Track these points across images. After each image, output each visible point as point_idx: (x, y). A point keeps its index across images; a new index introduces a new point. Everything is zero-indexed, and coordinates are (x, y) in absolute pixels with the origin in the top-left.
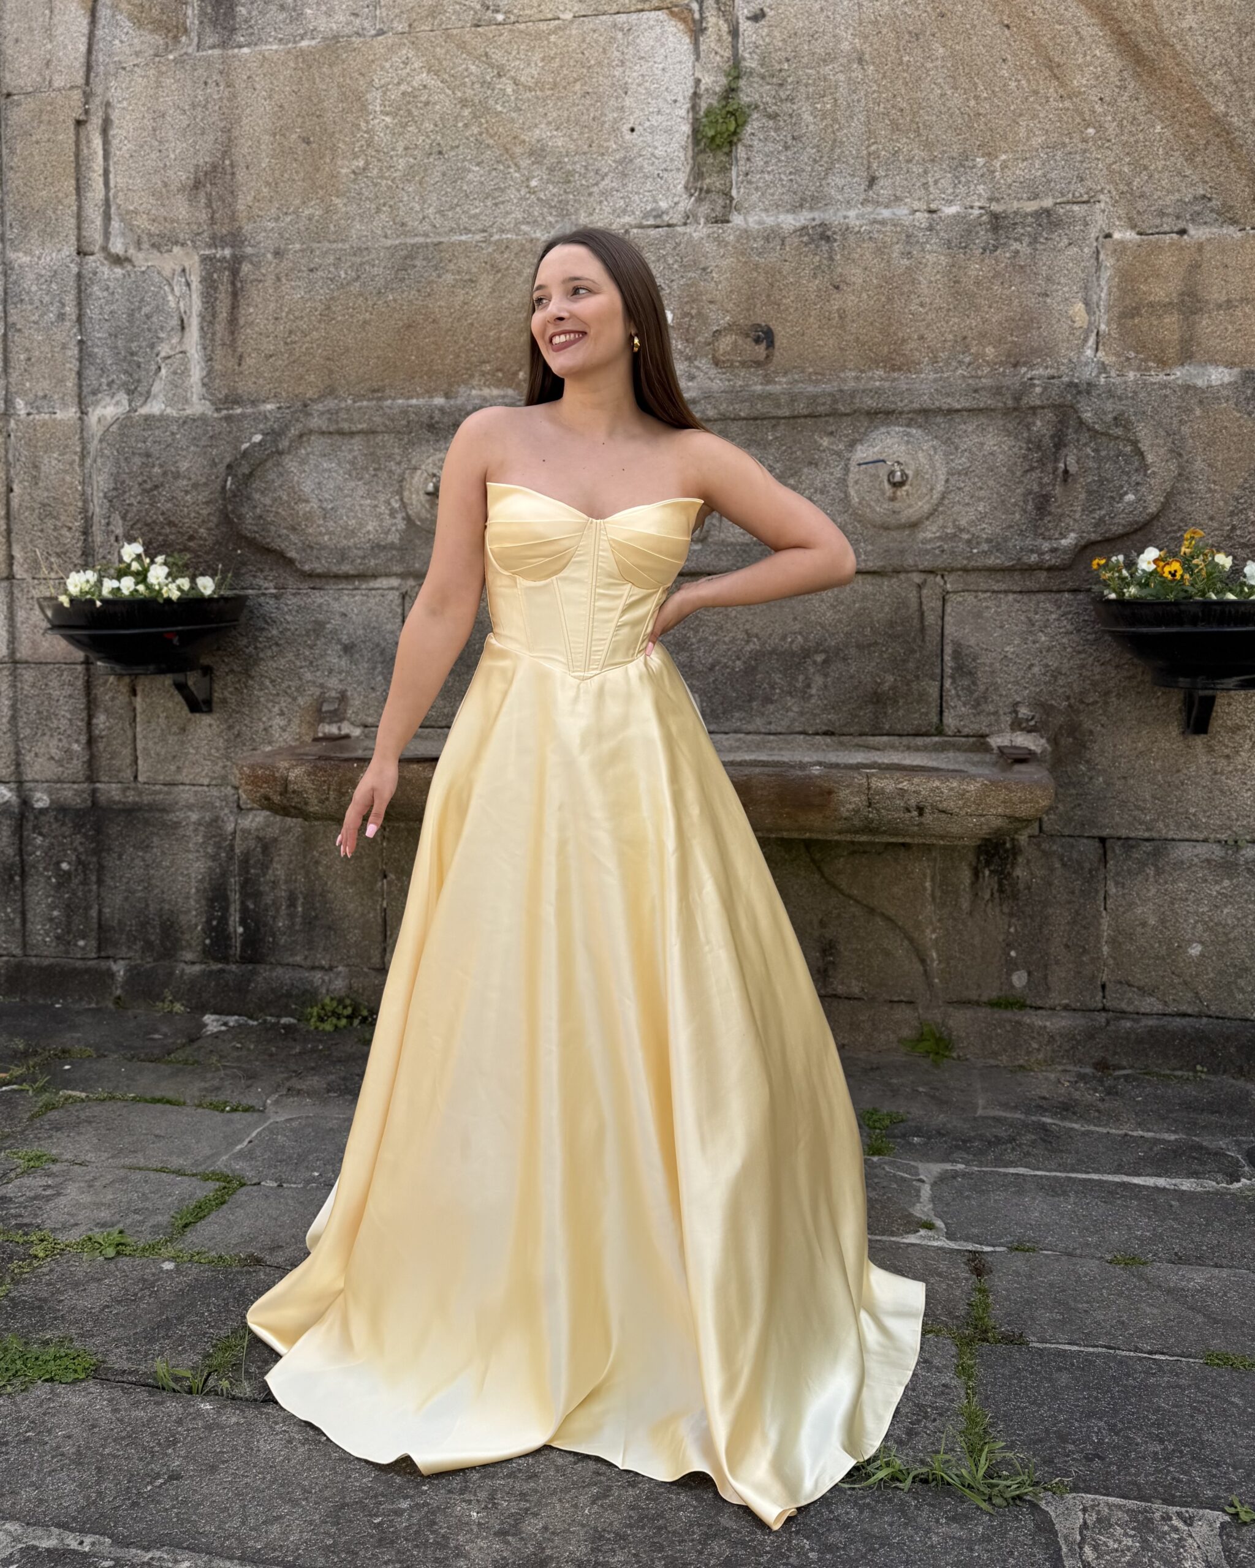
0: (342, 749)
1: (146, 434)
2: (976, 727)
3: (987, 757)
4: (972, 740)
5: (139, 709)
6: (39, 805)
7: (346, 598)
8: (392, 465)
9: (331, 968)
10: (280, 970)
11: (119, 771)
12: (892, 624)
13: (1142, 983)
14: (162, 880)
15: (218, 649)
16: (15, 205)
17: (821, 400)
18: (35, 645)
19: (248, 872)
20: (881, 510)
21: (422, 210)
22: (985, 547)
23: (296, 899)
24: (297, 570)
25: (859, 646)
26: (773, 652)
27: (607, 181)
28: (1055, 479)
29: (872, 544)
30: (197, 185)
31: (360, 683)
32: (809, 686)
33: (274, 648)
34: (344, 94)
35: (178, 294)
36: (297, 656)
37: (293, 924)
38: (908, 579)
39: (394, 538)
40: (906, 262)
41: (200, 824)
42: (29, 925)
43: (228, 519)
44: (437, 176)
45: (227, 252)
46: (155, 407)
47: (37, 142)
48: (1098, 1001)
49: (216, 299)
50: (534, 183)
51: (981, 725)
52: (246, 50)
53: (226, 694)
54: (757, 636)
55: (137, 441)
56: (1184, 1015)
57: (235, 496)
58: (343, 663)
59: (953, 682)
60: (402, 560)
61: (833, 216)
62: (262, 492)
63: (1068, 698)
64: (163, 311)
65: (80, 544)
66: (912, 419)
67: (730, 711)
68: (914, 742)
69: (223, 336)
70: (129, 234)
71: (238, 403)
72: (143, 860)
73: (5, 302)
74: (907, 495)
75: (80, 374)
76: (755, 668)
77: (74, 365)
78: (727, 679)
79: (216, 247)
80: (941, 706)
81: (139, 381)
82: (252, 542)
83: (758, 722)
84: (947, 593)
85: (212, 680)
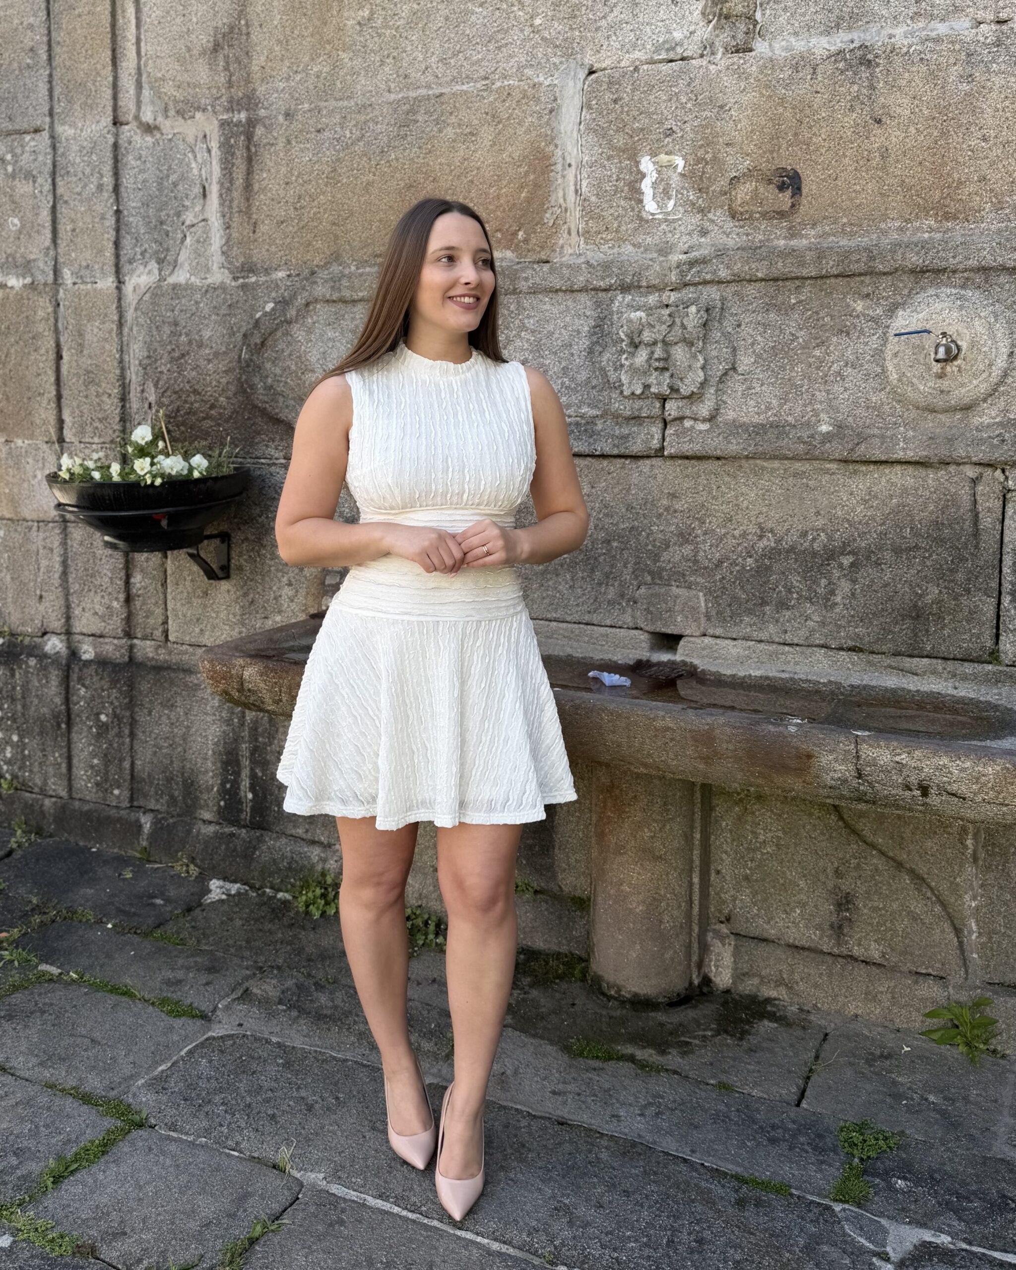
1: (174, 303)
5: (169, 572)
6: (85, 657)
9: (329, 845)
10: (283, 839)
11: (153, 629)
12: (937, 526)
14: (185, 739)
15: (235, 516)
16: (61, 79)
17: (856, 256)
19: (258, 742)
20: (925, 388)
21: (425, 59)
25: (895, 550)
26: (788, 552)
29: (914, 429)
30: (216, 48)
32: (832, 592)
35: (200, 161)
38: (959, 473)
42: (74, 770)
43: (244, 389)
44: (440, 21)
45: (243, 116)
46: (181, 276)
47: (80, 16)
49: (233, 165)
50: (538, 21)
53: (242, 561)
54: (772, 531)
55: (167, 311)
57: (248, 366)
61: (876, 36)
62: (273, 362)
64: (186, 178)
65: (118, 411)
66: (967, 279)
67: (739, 615)
68: (961, 669)
69: (239, 203)
70: (158, 102)
71: (253, 272)
72: (169, 718)
73: (53, 175)
74: (959, 371)
75: (117, 244)
76: (768, 568)
77: (111, 235)
78: (736, 579)
79: (233, 111)
80: (998, 628)
81: (168, 250)
82: (264, 412)
83: (772, 628)
84: (1009, 490)
85: (229, 548)
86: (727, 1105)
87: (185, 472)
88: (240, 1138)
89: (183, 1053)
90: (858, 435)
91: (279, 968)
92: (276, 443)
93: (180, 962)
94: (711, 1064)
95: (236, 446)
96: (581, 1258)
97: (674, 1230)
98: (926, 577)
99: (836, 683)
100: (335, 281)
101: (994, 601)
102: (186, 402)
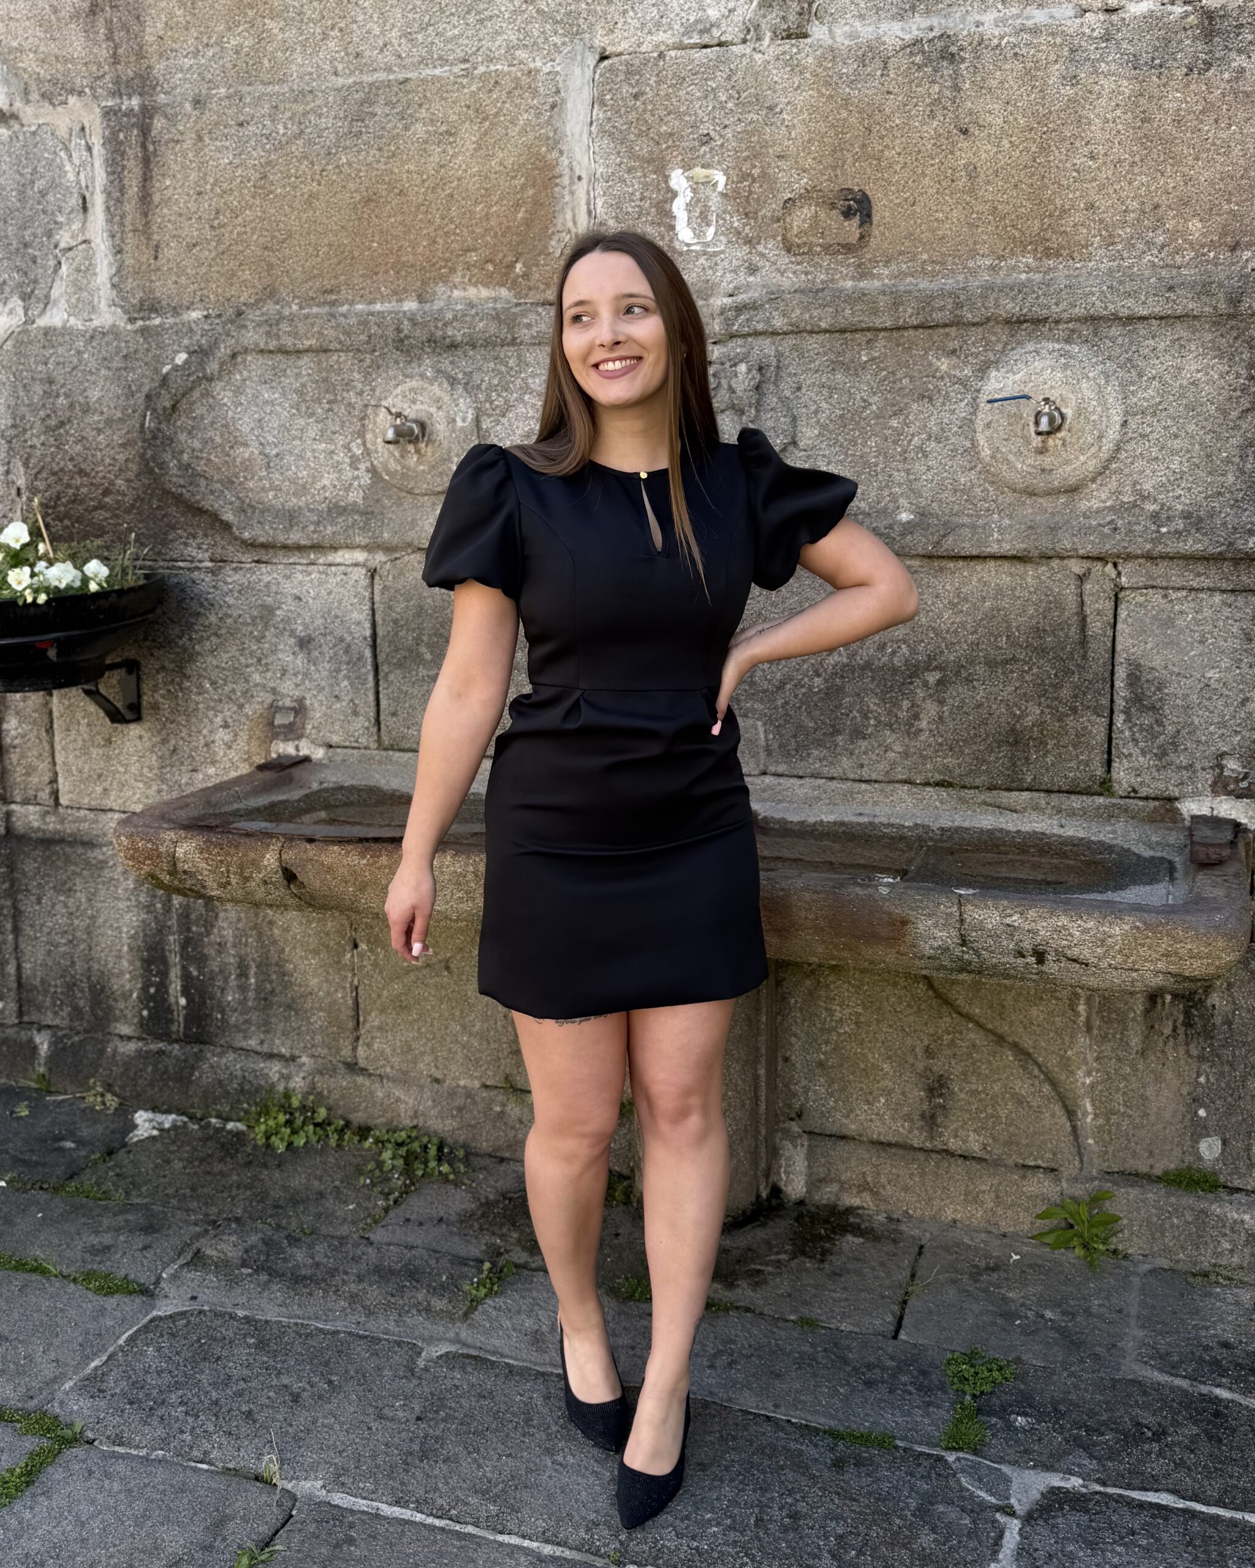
1: (47, 353)
2: (1160, 785)
4: (1151, 805)
5: (56, 714)
7: (300, 576)
8: (352, 396)
9: (292, 1058)
10: (230, 1056)
11: (37, 790)
12: (1038, 633)
14: (89, 933)
15: (145, 639)
17: (939, 302)
19: (189, 930)
20: (1023, 466)
21: (383, 33)
22: (1180, 524)
23: (247, 967)
24: (236, 539)
25: (989, 663)
26: (863, 668)
29: (1010, 517)
30: (94, 10)
31: (321, 689)
32: (916, 716)
33: (213, 640)
35: (77, 162)
36: (242, 651)
37: (245, 999)
38: (1064, 568)
40: (1068, 91)
43: (146, 467)
45: (135, 102)
46: (55, 317)
49: (124, 168)
51: (1168, 782)
53: (158, 697)
55: (37, 363)
57: (155, 438)
58: (299, 662)
59: (1127, 720)
60: (365, 528)
61: (960, 23)
62: (190, 433)
64: (59, 186)
66: (1073, 331)
67: (806, 747)
68: (1068, 803)
69: (134, 218)
70: (14, 80)
71: (156, 311)
72: (66, 906)
74: (1064, 445)
76: (841, 689)
78: (802, 703)
79: (121, 96)
80: (1109, 753)
81: (36, 281)
82: (179, 499)
83: (846, 763)
84: (1122, 589)
85: (139, 678)
86: (813, 1345)
87: (78, 584)
88: (207, 1446)
89: (121, 1342)
90: (944, 524)
91: (237, 1220)
92: (199, 540)
93: (106, 1222)
94: (790, 1295)
95: (144, 545)
96: (654, 1553)
97: (762, 1506)
98: (1025, 694)
99: (923, 826)
100: (271, 325)
101: (1104, 721)
102: (69, 486)
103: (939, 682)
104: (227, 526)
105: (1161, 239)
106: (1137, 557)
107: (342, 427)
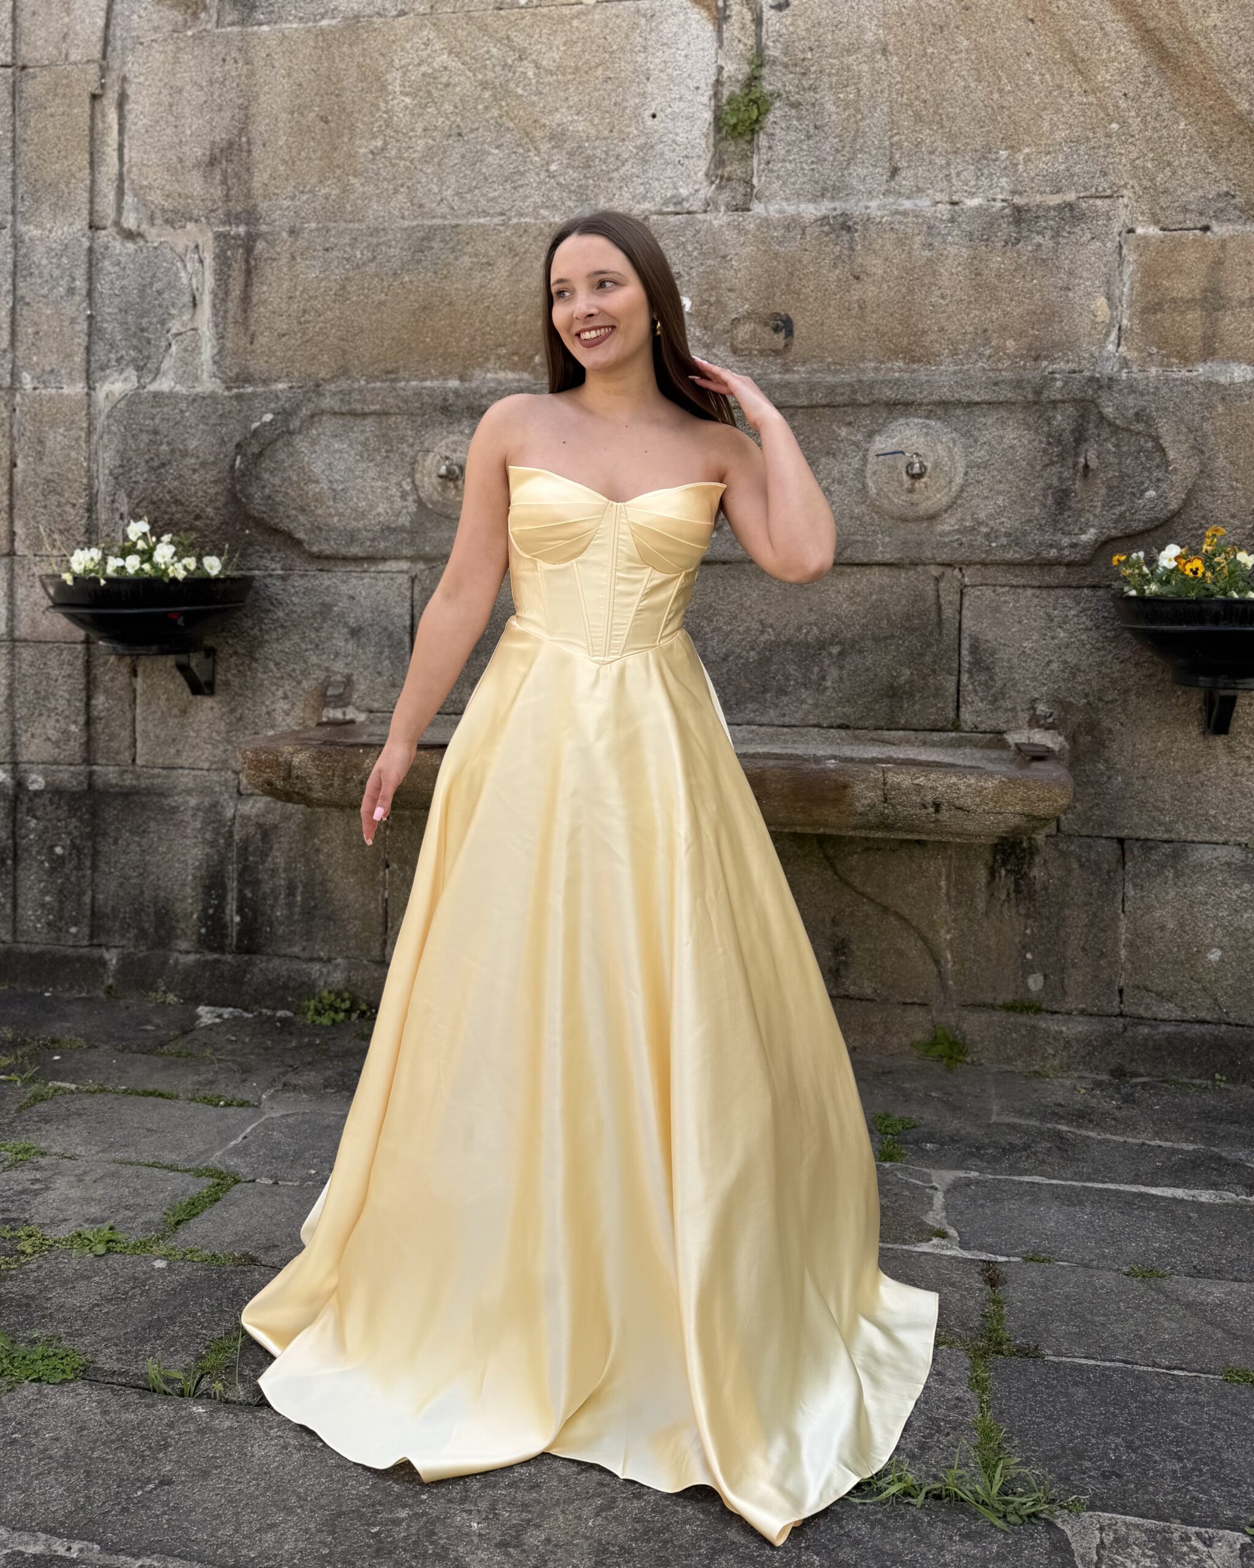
0: (347, 734)
1: (154, 411)
2: (994, 723)
3: (1005, 754)
4: (989, 736)
5: (139, 691)
6: (34, 787)
7: (354, 581)
9: (329, 960)
10: (277, 962)
11: (117, 753)
12: (908, 617)
13: (1160, 988)
14: (159, 867)
15: (223, 630)
16: (27, 178)
17: (840, 390)
18: (34, 623)
19: (246, 859)
20: (900, 501)
21: (440, 191)
22: (1004, 541)
23: (296, 888)
24: (305, 552)
25: (876, 639)
26: (788, 642)
27: (627, 166)
28: (1075, 474)
29: (890, 536)
30: (213, 161)
31: (366, 667)
32: (824, 678)
33: (280, 631)
34: (364, 73)
35: (190, 270)
36: (303, 639)
37: (292, 914)
38: (926, 572)
39: (404, 520)
40: (927, 253)
41: (198, 810)
42: (20, 911)
43: (234, 498)
44: (455, 159)
45: (242, 230)
46: (164, 384)
47: (52, 115)
48: (1115, 1006)
49: (229, 276)
50: (553, 167)
51: (998, 721)
52: (265, 28)
53: (229, 676)
54: (771, 626)
55: (145, 418)
56: (1203, 1022)
57: (243, 475)
58: (350, 646)
59: (970, 678)
60: (412, 543)
61: (855, 207)
62: (272, 472)
63: (1087, 695)
64: (175, 287)
65: (84, 521)
66: (931, 411)
67: (745, 703)
68: (930, 737)
69: (235, 314)
70: (142, 209)
71: (249, 382)
72: (139, 845)
73: (14, 275)
74: (927, 486)
75: (88, 350)
76: (769, 660)
77: (83, 340)
78: (743, 670)
79: (230, 224)
80: (958, 701)
81: (148, 357)
82: (260, 522)
83: (772, 714)
84: (965, 586)
85: (215, 662)
91: (310, 1063)
92: (272, 555)
93: (203, 1068)
98: (900, 661)
101: (954, 678)
102: (166, 512)
103: (840, 653)
104: (299, 543)
105: (988, 352)
106: (976, 563)
107: (396, 467)
